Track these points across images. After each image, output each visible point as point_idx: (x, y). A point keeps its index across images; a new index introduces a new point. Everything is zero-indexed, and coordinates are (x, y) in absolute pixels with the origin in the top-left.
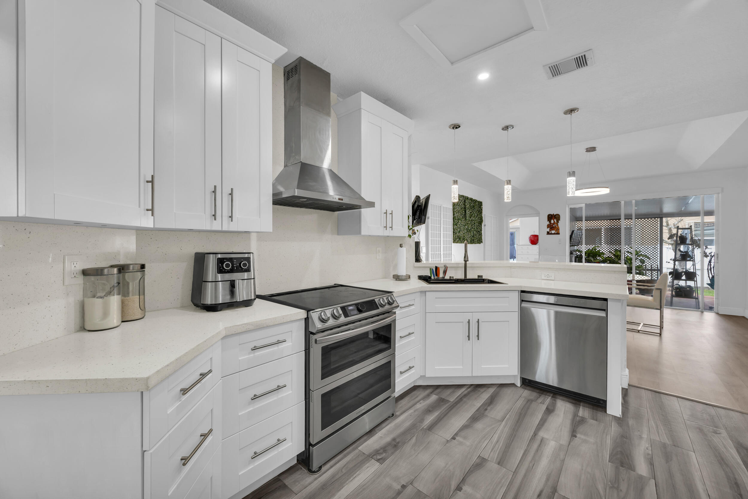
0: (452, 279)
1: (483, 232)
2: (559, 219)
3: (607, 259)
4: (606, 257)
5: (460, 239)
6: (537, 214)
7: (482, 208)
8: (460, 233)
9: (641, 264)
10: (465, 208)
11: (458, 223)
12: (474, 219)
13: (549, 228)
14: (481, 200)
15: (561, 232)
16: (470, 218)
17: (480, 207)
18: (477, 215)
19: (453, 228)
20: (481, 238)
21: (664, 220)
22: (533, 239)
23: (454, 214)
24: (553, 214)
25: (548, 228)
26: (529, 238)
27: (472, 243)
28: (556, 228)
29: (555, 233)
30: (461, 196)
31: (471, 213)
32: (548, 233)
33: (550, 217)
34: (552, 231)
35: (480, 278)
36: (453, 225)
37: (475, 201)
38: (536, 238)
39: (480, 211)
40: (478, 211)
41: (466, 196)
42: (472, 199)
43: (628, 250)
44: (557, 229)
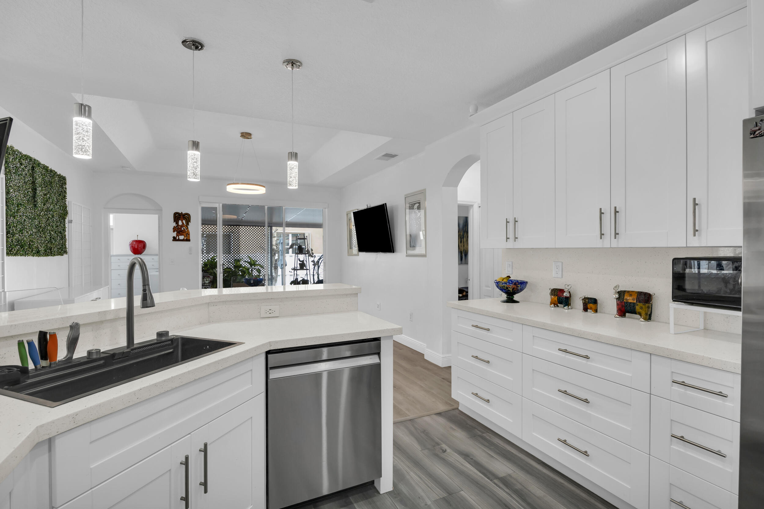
0: (94, 357)
1: (67, 233)
2: (189, 221)
3: (226, 270)
4: (225, 268)
5: (22, 246)
6: (158, 210)
7: (66, 188)
8: (22, 234)
9: (258, 274)
10: (33, 183)
11: (17, 212)
12: (52, 207)
13: (176, 232)
14: (63, 174)
15: (191, 237)
16: (44, 204)
17: (62, 187)
18: (57, 201)
19: (7, 223)
20: (65, 245)
21: (274, 228)
22: (136, 247)
23: (8, 193)
24: (182, 213)
25: (174, 231)
26: (130, 245)
27: (48, 255)
28: (185, 232)
29: (184, 239)
30: (25, 156)
31: (45, 195)
32: (175, 239)
33: (178, 217)
34: (180, 236)
35: (163, 339)
36: (7, 218)
37: (52, 173)
38: (141, 245)
39: (63, 194)
40: (58, 193)
41: (37, 159)
42: (48, 167)
43: (245, 259)
44: (187, 234)
